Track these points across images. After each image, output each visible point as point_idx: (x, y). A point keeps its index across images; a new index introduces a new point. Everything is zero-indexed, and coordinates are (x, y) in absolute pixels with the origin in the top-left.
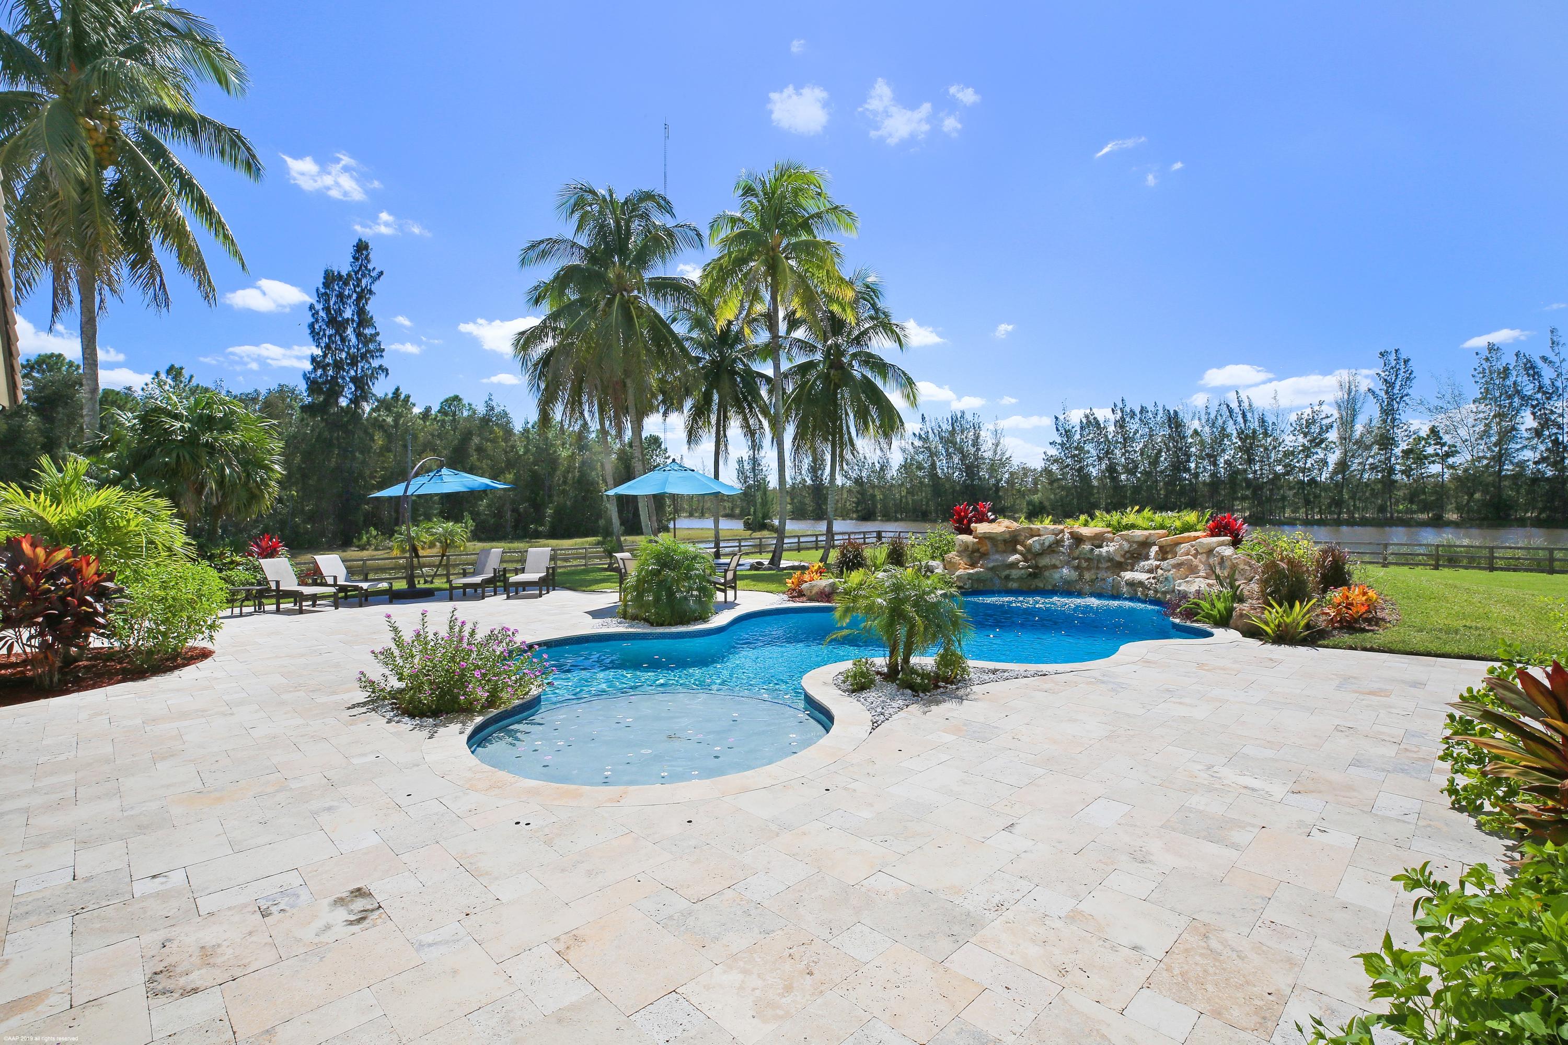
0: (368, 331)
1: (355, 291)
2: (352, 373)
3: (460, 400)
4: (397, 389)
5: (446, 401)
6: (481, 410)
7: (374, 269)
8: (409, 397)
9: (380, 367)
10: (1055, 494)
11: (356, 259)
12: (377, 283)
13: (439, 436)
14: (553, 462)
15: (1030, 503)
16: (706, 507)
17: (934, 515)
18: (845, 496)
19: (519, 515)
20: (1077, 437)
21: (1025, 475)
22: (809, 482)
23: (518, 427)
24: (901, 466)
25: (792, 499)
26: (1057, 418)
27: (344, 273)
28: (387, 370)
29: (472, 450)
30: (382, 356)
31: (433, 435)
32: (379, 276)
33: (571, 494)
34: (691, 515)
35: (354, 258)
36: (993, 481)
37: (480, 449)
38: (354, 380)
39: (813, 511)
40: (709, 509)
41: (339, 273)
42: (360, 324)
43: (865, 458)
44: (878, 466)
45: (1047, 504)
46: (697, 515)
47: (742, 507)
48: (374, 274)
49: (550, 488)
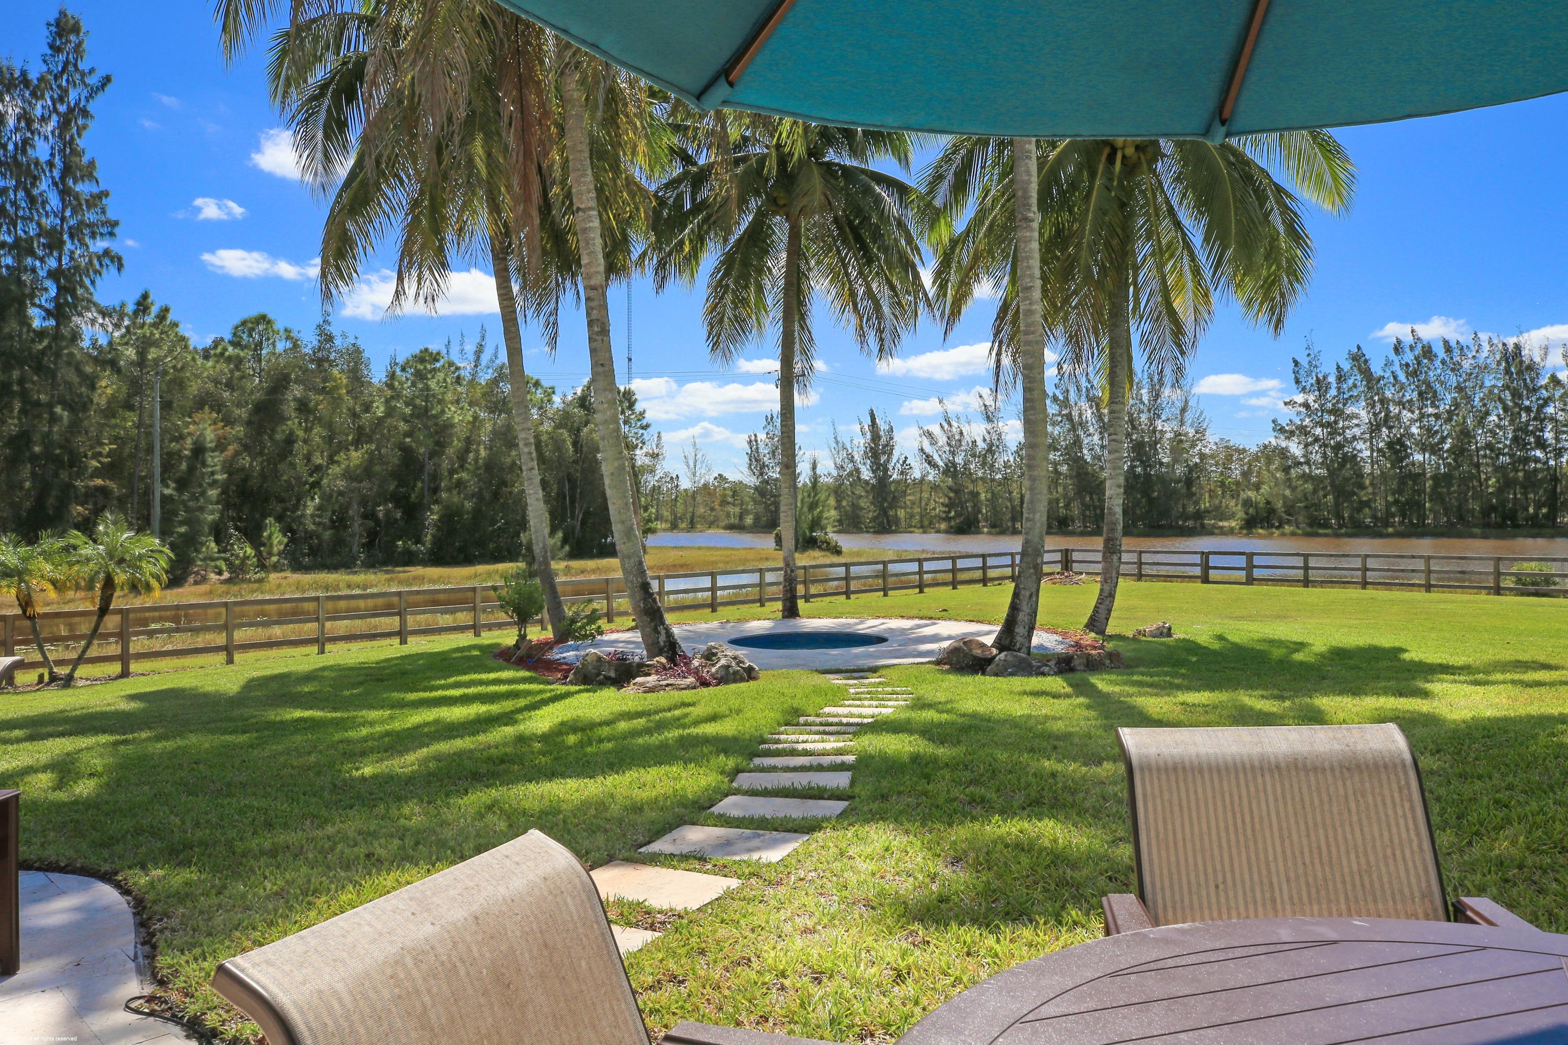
0: (84, 188)
1: (56, 110)
2: (52, 263)
3: (269, 322)
4: (145, 296)
5: (244, 323)
6: (309, 340)
7: (92, 71)
8: (166, 310)
9: (106, 252)
10: (1293, 489)
11: (56, 49)
12: (100, 97)
13: (229, 385)
14: (441, 433)
15: (1247, 503)
16: (698, 513)
17: (1078, 524)
18: (925, 495)
19: (377, 521)
20: (1333, 392)
21: (1229, 458)
22: (866, 474)
23: (377, 374)
24: (1021, 447)
25: (839, 501)
26: (1296, 363)
27: (33, 76)
28: (120, 259)
29: (289, 409)
30: (112, 234)
31: (216, 382)
32: (103, 85)
33: (473, 487)
34: (674, 526)
35: (51, 46)
36: (1180, 470)
37: (303, 407)
38: (54, 275)
39: (874, 519)
40: (702, 517)
41: (24, 73)
42: (67, 170)
43: (961, 433)
44: (981, 445)
45: (1279, 505)
46: (684, 525)
47: (757, 514)
48: (93, 80)
49: (435, 477)
